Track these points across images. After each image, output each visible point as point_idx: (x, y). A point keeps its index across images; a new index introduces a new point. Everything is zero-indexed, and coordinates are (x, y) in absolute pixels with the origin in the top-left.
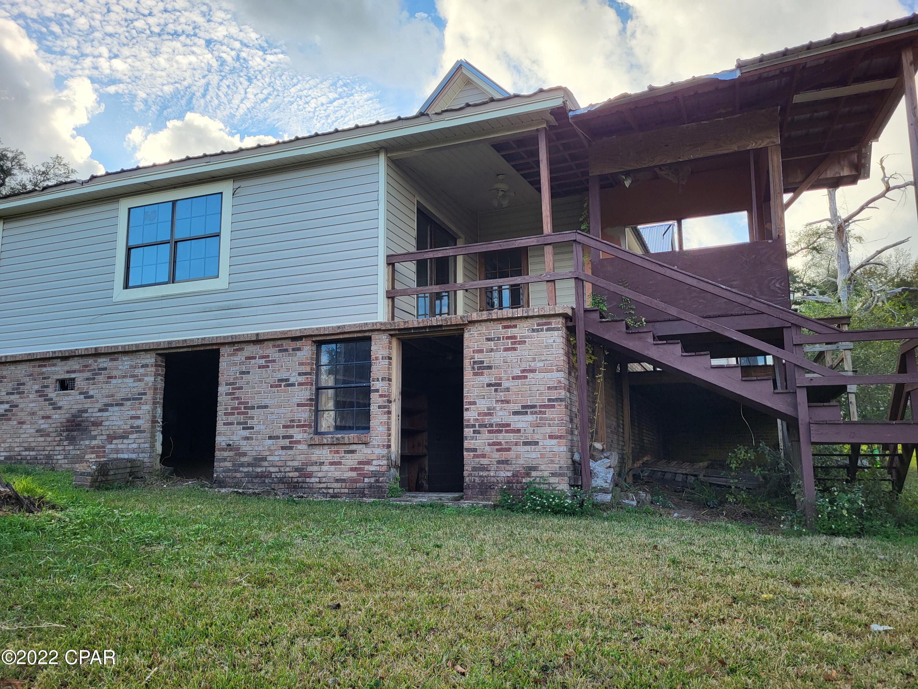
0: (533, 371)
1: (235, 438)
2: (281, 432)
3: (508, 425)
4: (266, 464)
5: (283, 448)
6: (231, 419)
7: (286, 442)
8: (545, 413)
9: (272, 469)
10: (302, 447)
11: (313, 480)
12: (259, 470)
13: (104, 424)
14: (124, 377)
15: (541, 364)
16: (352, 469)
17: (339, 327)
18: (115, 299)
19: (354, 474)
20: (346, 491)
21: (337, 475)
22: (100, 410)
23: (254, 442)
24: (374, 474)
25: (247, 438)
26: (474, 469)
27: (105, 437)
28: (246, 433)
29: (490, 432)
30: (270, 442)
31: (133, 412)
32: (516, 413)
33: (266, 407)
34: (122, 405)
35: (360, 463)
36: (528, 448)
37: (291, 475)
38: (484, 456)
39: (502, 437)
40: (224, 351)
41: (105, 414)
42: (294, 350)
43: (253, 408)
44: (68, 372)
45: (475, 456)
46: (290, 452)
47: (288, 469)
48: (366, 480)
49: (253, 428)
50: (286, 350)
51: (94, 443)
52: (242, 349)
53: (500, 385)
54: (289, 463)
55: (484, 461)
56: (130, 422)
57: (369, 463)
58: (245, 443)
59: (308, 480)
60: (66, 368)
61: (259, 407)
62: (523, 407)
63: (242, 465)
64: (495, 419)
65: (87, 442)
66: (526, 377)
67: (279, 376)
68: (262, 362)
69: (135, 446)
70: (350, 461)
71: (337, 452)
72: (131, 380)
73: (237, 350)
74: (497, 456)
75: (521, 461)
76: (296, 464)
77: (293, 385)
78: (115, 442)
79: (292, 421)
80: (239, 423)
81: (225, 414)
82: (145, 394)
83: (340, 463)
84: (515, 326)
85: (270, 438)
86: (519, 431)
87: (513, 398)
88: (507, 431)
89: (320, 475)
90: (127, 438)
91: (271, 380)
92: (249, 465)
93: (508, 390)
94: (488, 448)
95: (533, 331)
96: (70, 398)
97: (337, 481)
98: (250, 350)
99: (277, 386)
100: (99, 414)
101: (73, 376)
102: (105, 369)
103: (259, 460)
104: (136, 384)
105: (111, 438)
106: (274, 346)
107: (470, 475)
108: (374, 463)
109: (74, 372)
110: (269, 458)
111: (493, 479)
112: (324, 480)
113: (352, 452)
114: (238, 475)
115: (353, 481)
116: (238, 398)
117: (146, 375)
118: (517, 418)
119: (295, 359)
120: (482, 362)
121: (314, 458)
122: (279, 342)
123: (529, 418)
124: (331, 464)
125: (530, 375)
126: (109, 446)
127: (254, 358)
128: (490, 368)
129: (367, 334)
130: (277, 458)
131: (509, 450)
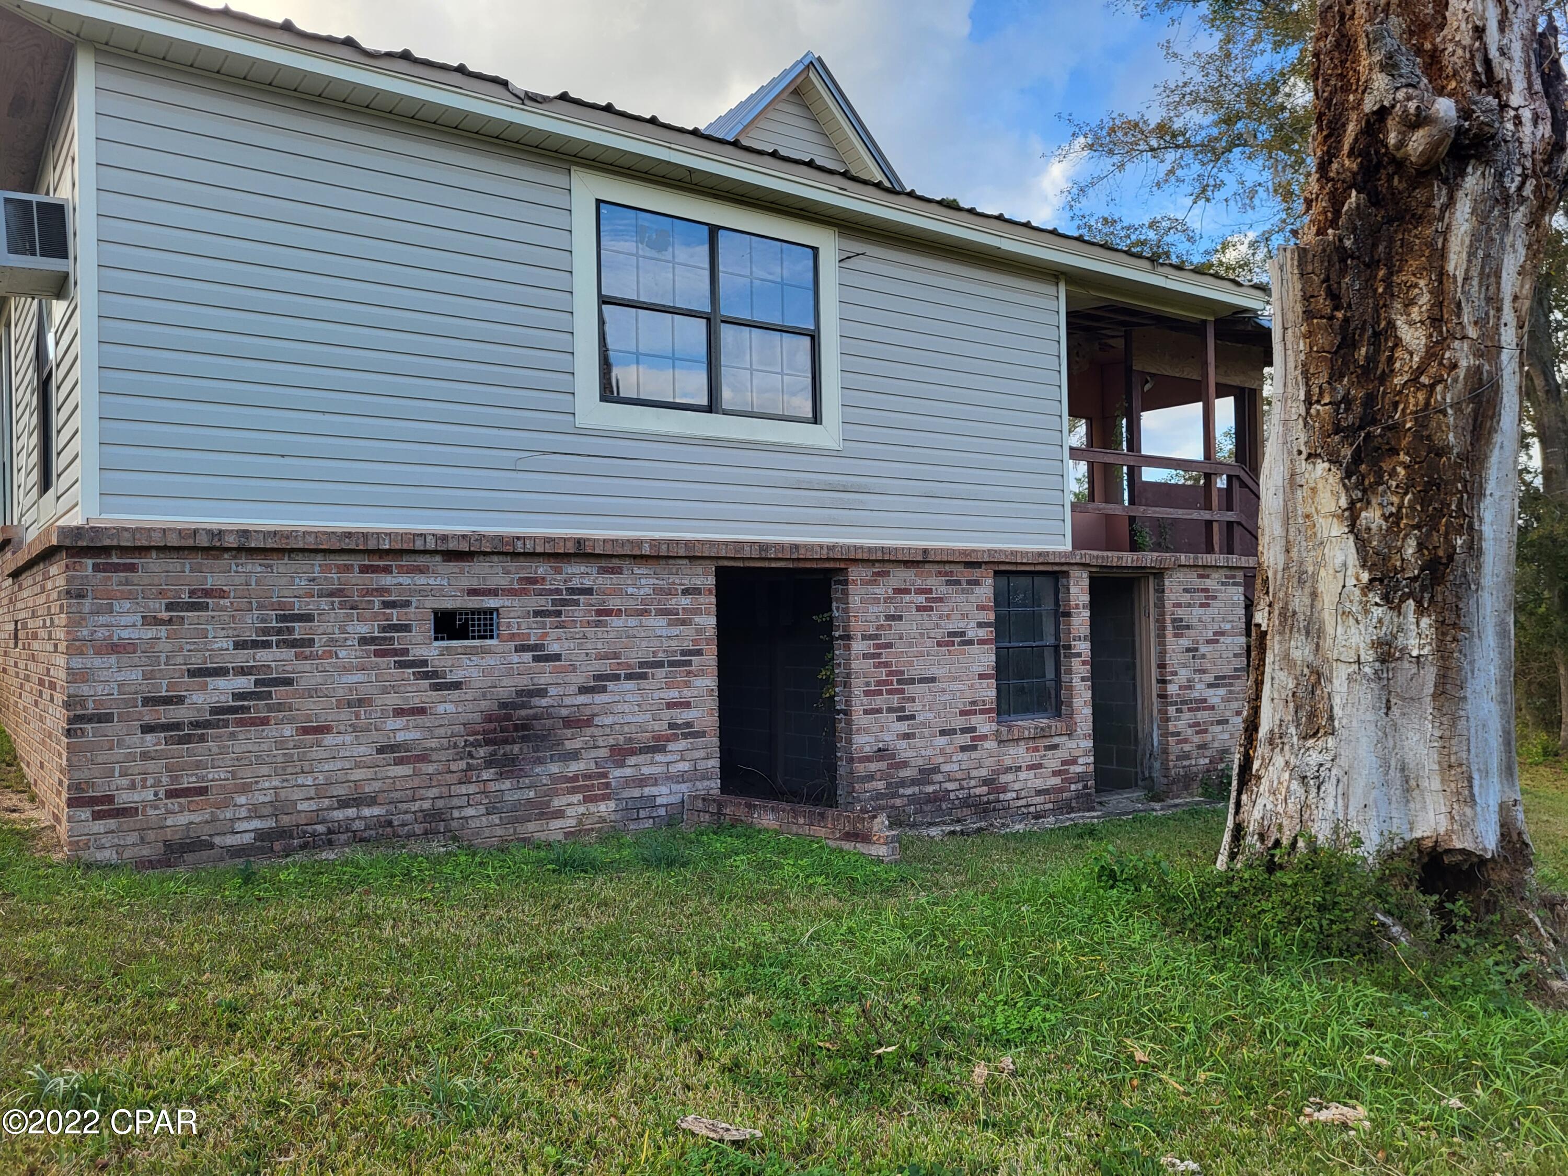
0: (1222, 634)
1: (887, 737)
2: (959, 722)
3: (1205, 701)
4: (939, 777)
5: (963, 749)
6: (879, 702)
7: (965, 739)
8: (1231, 685)
9: (950, 786)
10: (990, 745)
11: (1010, 795)
12: (930, 789)
13: (597, 721)
14: (645, 612)
15: (1228, 626)
16: (1055, 773)
17: (1040, 554)
18: (581, 421)
19: (1057, 781)
20: (1051, 806)
21: (1039, 784)
22: (583, 690)
23: (916, 742)
24: (1080, 778)
25: (907, 736)
26: (1179, 758)
27: (603, 753)
28: (903, 727)
29: (1190, 710)
30: (943, 740)
31: (673, 694)
32: (1210, 686)
33: (933, 680)
34: (643, 676)
35: (1064, 763)
36: (1220, 728)
37: (978, 791)
38: (1185, 741)
39: (1202, 716)
40: (856, 573)
41: (599, 698)
42: (969, 582)
43: (911, 681)
44: (473, 592)
45: (1179, 742)
46: (974, 755)
47: (973, 783)
48: (1073, 787)
49: (913, 717)
50: (958, 583)
51: (574, 767)
52: (886, 574)
53: (1196, 650)
54: (974, 773)
55: (1187, 747)
56: (667, 714)
57: (1074, 762)
58: (903, 744)
59: (1002, 796)
60: (466, 582)
61: (921, 681)
62: (1216, 678)
63: (903, 783)
64: (1195, 694)
65: (554, 768)
66: (1217, 641)
67: (952, 626)
68: (921, 599)
69: (685, 766)
70: (1053, 761)
71: (1036, 749)
72: (662, 621)
73: (878, 574)
74: (1197, 739)
75: (1216, 745)
76: (983, 772)
77: (970, 643)
78: (632, 761)
79: (974, 703)
80: (890, 710)
81: (867, 693)
82: (699, 653)
83: (1040, 766)
84: (1208, 577)
85: (943, 733)
86: (1213, 708)
87: (1208, 666)
88: (1205, 709)
89: (1017, 786)
90: (662, 749)
91: (938, 634)
92: (914, 782)
93: (1203, 656)
94: (1190, 731)
95: (1223, 584)
96: (489, 660)
97: (1039, 793)
98: (899, 577)
99: (948, 644)
100: (582, 699)
101: (491, 602)
102: (588, 591)
103: (927, 773)
104: (675, 631)
105: (620, 754)
106: (939, 574)
107: (1175, 766)
108: (1080, 761)
109: (493, 593)
110: (945, 768)
111: (1194, 769)
112: (1023, 794)
113: (1055, 747)
114: (898, 802)
115: (1060, 790)
116: (886, 664)
117: (698, 612)
118: (1211, 691)
119: (972, 598)
120: (1181, 620)
121: (1008, 762)
122: (948, 568)
123: (1222, 691)
124: (1030, 768)
125: (1222, 639)
126: (617, 773)
127: (907, 591)
128: (1188, 627)
129: (1065, 568)
130: (955, 767)
131: (1206, 731)
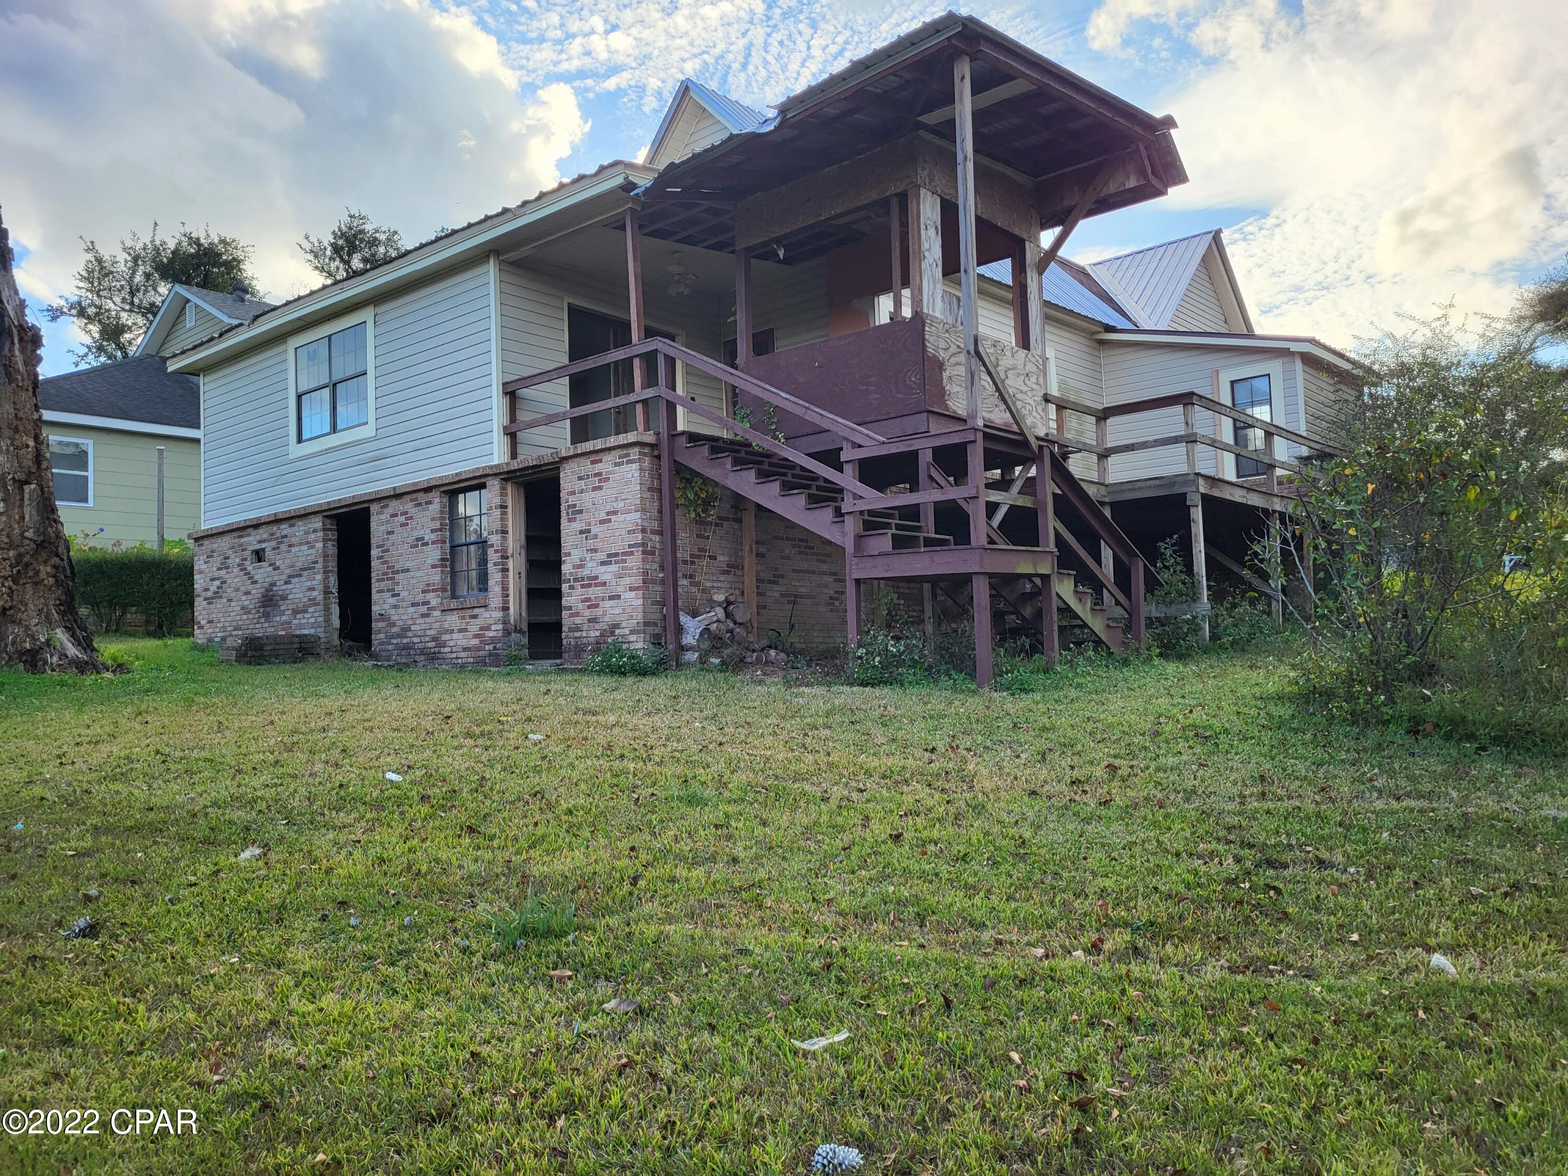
0: (615, 513)
1: (386, 607)
2: (420, 598)
3: (596, 578)
4: (410, 634)
5: (423, 616)
6: (383, 584)
7: (423, 609)
8: (625, 561)
9: (416, 640)
10: (437, 613)
11: (447, 650)
12: (405, 641)
13: (290, 597)
14: (301, 544)
15: (621, 504)
16: (476, 636)
17: (457, 474)
18: (291, 457)
19: (476, 642)
20: (471, 660)
21: (464, 643)
22: (286, 583)
23: (401, 611)
24: (493, 641)
25: (395, 607)
26: (571, 630)
27: (290, 612)
28: (393, 601)
29: (583, 586)
30: (412, 610)
31: (309, 583)
32: (603, 563)
33: (408, 570)
34: (300, 575)
35: (482, 629)
36: (612, 603)
37: (429, 645)
38: (577, 614)
39: (595, 592)
40: (374, 508)
41: (290, 586)
42: (426, 503)
43: (398, 572)
44: (260, 542)
45: (572, 615)
46: (428, 620)
47: (427, 639)
48: (487, 647)
49: (398, 595)
50: (420, 504)
51: (284, 618)
52: (386, 506)
53: (589, 531)
54: (428, 632)
55: (578, 620)
56: (308, 594)
57: (488, 628)
58: (393, 612)
59: (442, 650)
60: (258, 538)
61: (403, 571)
62: (609, 556)
63: (393, 637)
64: (586, 572)
65: (278, 619)
66: (610, 521)
67: (417, 534)
68: (402, 519)
69: (312, 620)
70: (474, 628)
71: (463, 618)
72: (305, 548)
73: (382, 507)
74: (587, 613)
75: (607, 619)
76: (432, 632)
77: (427, 544)
78: (298, 616)
79: (428, 585)
80: (388, 591)
81: (378, 580)
82: (316, 562)
83: (465, 630)
84: (601, 461)
85: (413, 605)
86: (604, 584)
87: (600, 545)
88: (596, 585)
89: (451, 643)
90: (306, 611)
91: (410, 540)
92: (399, 636)
93: (596, 537)
94: (580, 606)
95: (616, 464)
96: (263, 570)
97: (465, 649)
98: (394, 505)
99: (417, 546)
100: (285, 587)
101: (263, 546)
102: (286, 536)
103: (406, 629)
104: (310, 552)
105: (296, 612)
106: (411, 500)
107: (567, 637)
108: (493, 627)
109: (264, 541)
110: (413, 628)
111: (585, 640)
112: (454, 649)
113: (475, 617)
114: (390, 647)
115: (478, 649)
116: (386, 562)
117: (316, 541)
118: (603, 568)
119: (428, 513)
120: (575, 506)
121: (446, 625)
122: (414, 496)
123: (613, 568)
124: (460, 631)
125: (613, 518)
126: (295, 622)
127: (396, 515)
128: (581, 512)
129: (482, 480)
130: (418, 627)
131: (597, 606)
